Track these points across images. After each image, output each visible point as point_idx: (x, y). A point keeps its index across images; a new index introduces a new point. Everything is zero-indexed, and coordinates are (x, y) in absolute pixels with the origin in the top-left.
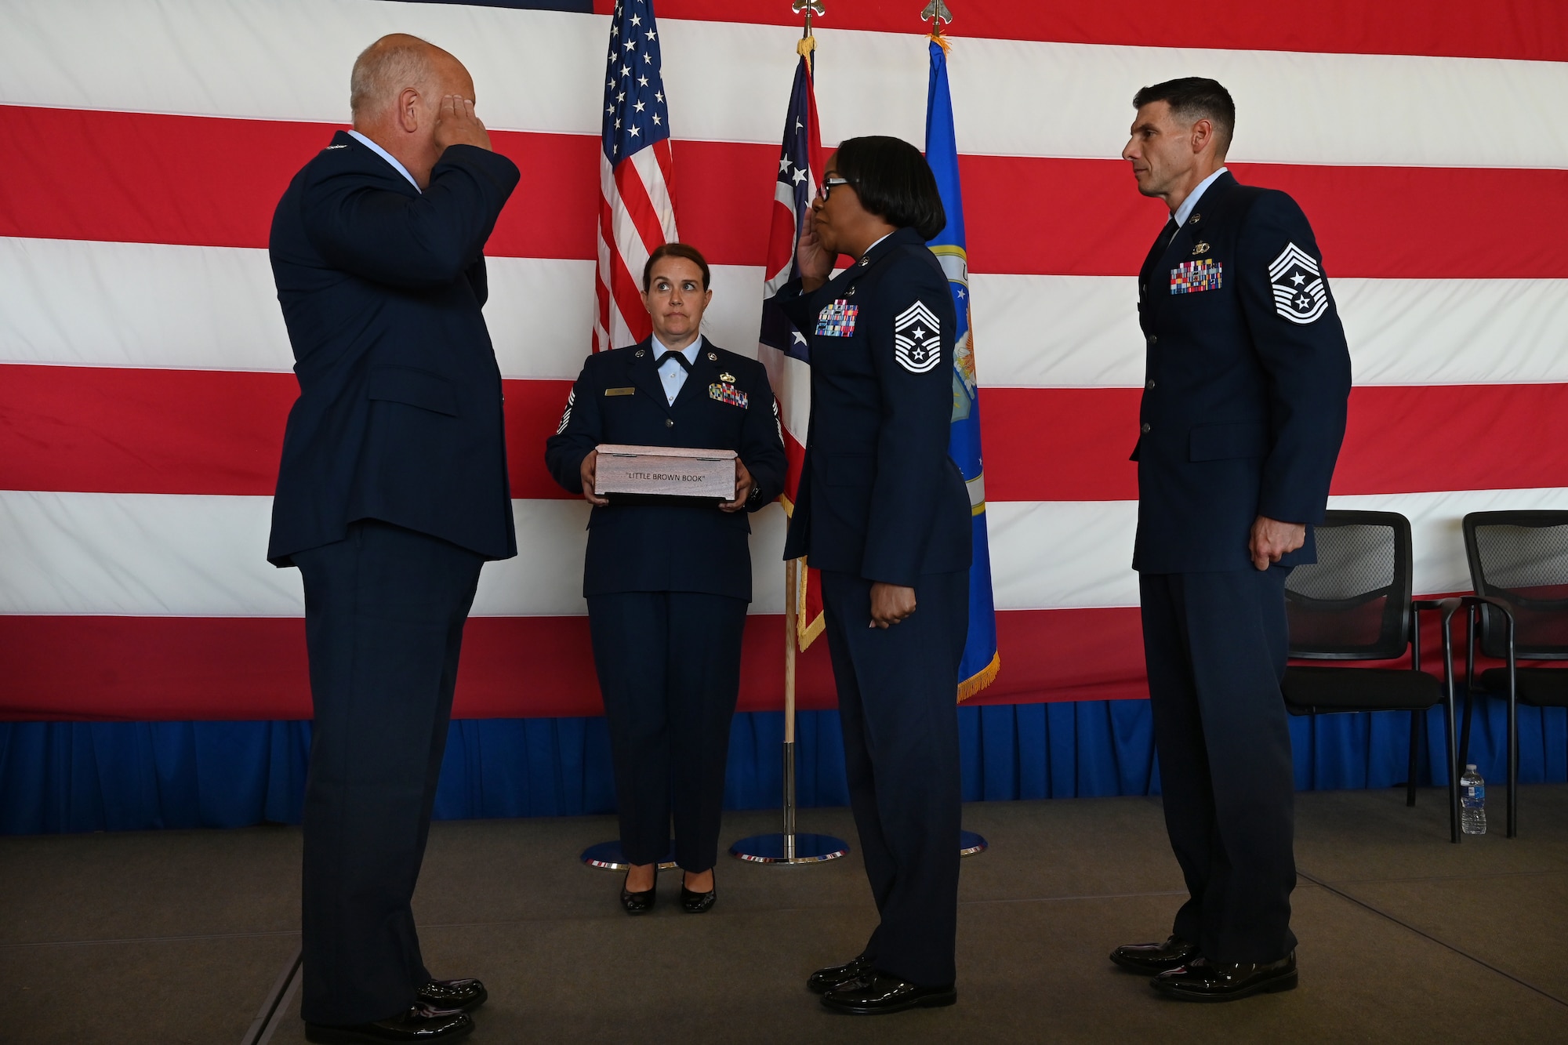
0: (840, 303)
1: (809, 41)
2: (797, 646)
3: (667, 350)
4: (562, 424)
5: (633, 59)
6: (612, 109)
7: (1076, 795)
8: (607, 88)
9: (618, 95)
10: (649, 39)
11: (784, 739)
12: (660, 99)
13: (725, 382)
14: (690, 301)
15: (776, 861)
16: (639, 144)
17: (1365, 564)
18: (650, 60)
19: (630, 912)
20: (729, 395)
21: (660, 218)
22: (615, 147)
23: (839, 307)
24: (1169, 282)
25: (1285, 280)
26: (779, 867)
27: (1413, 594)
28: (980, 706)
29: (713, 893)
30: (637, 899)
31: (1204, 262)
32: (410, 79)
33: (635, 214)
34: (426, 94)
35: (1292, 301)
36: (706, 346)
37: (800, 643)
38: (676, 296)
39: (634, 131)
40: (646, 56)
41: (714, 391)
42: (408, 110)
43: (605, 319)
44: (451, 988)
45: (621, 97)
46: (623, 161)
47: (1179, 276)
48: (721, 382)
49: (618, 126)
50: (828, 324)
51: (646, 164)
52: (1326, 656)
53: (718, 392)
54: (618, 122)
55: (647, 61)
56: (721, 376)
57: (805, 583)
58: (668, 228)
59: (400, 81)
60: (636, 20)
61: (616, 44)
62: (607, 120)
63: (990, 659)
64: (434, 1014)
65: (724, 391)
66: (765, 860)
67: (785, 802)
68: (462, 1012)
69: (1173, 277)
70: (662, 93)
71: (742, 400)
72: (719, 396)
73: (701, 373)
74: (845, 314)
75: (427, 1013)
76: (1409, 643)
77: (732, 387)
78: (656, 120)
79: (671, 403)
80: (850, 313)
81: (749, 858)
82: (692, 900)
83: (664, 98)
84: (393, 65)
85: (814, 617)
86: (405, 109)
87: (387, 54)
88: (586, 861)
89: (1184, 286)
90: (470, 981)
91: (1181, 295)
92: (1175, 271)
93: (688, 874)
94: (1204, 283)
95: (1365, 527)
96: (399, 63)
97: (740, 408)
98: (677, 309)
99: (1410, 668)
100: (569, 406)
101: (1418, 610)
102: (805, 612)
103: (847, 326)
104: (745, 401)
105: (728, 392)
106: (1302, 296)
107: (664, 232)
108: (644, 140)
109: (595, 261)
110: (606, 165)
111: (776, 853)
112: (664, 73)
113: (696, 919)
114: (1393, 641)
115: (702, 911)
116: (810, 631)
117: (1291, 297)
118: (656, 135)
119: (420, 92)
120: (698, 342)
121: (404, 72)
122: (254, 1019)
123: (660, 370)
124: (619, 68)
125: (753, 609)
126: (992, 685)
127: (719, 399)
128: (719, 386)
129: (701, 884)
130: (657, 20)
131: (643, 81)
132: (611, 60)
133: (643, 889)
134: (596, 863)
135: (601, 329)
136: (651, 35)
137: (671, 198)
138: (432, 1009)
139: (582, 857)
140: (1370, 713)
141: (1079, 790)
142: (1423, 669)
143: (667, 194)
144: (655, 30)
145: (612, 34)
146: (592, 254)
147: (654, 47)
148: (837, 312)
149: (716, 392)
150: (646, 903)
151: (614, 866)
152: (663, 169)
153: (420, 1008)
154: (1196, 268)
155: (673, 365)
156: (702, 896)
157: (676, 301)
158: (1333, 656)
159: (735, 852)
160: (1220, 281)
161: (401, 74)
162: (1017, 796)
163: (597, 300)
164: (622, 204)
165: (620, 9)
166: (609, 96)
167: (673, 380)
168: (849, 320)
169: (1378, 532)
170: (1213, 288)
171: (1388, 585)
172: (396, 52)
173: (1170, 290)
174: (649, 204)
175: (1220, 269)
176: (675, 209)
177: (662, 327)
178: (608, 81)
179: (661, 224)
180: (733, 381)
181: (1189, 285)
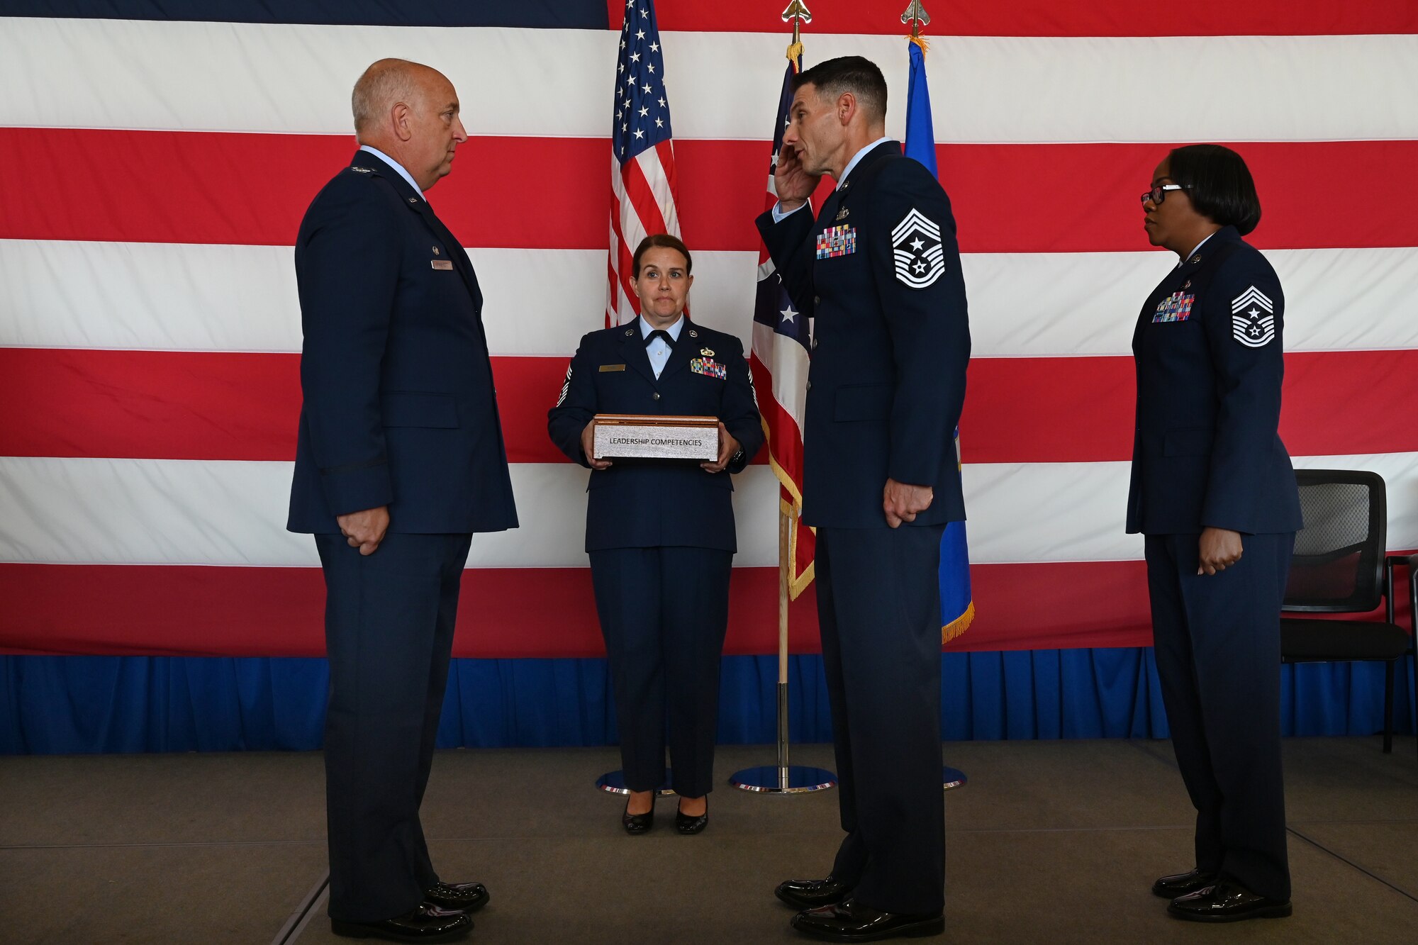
0: (1177, 295)
1: (797, 46)
2: (789, 596)
3: (653, 330)
4: (561, 396)
5: (638, 69)
6: (620, 115)
7: (1061, 737)
8: (617, 95)
9: (625, 102)
10: (653, 51)
11: (778, 679)
12: (662, 104)
13: (705, 356)
14: (676, 286)
15: (771, 790)
16: (643, 145)
17: (1339, 522)
18: (653, 69)
19: (631, 832)
20: (709, 368)
21: (662, 212)
22: (623, 149)
23: (1177, 298)
24: (815, 248)
25: (906, 246)
26: (774, 796)
27: (1386, 551)
28: (969, 653)
29: (705, 817)
30: (638, 821)
31: (842, 228)
32: (398, 95)
33: (640, 207)
34: (414, 105)
35: (910, 266)
36: (688, 325)
37: (791, 593)
38: (664, 282)
39: (639, 134)
40: (650, 67)
41: (695, 365)
42: (400, 123)
43: (614, 302)
44: (457, 890)
45: (627, 104)
46: (629, 161)
47: (823, 241)
48: (701, 357)
49: (625, 130)
50: (1165, 313)
51: (650, 164)
52: (1301, 608)
53: (699, 366)
54: (625, 126)
55: (651, 70)
56: (702, 351)
57: (795, 538)
58: (669, 221)
59: (390, 99)
60: (641, 35)
61: (624, 56)
62: (617, 124)
63: (965, 609)
64: (439, 913)
65: (704, 364)
66: (761, 789)
67: (779, 737)
68: (464, 913)
69: (819, 242)
70: (665, 99)
71: (720, 371)
72: (700, 369)
73: (684, 349)
74: (1182, 303)
75: (433, 912)
76: (1383, 596)
77: (712, 360)
78: (659, 123)
79: (657, 378)
80: (1187, 301)
81: (746, 787)
82: (685, 822)
83: (666, 103)
84: (382, 87)
85: (803, 569)
86: (398, 121)
87: (376, 78)
88: (601, 787)
89: (827, 251)
90: (473, 885)
91: (824, 260)
92: (820, 237)
93: (685, 800)
94: (842, 248)
95: (1340, 485)
96: (387, 83)
97: (719, 379)
98: (665, 294)
99: (1385, 621)
100: (567, 380)
101: (1392, 565)
102: (795, 565)
103: (1183, 312)
104: (724, 372)
105: (708, 365)
106: (919, 261)
107: (666, 223)
108: (647, 143)
109: (606, 251)
110: (616, 164)
111: (771, 782)
112: (667, 81)
113: (688, 840)
114: (1368, 594)
115: (693, 833)
116: (798, 582)
117: (909, 262)
118: (659, 137)
119: (408, 105)
120: (681, 322)
121: (392, 90)
122: (292, 914)
123: (647, 349)
124: (625, 79)
125: (738, 561)
126: (966, 634)
127: (700, 372)
128: (700, 360)
129: (695, 809)
130: (661, 33)
131: (647, 89)
132: (620, 70)
133: (642, 812)
134: (608, 789)
135: (612, 310)
136: (654, 47)
137: (672, 192)
138: (438, 909)
139: (597, 783)
140: (1350, 663)
141: (1064, 732)
142: (1397, 623)
143: (669, 189)
144: (658, 43)
145: (620, 48)
146: (603, 244)
147: (657, 58)
148: (1173, 303)
149: (697, 366)
150: (644, 824)
151: (625, 792)
152: (665, 167)
153: (427, 907)
154: (836, 234)
155: (659, 343)
156: (696, 819)
157: (665, 287)
158: (1308, 609)
159: (734, 782)
160: (854, 246)
161: (392, 92)
162: (1005, 736)
163: (609, 285)
164: (628, 200)
165: (627, 26)
166: (618, 103)
167: (659, 356)
168: (1185, 307)
169: (1353, 491)
170: (849, 253)
171: (1362, 541)
172: (383, 74)
173: (816, 255)
174: (653, 198)
175: (855, 234)
176: (677, 202)
177: (651, 310)
178: (617, 89)
179: (663, 216)
180: (713, 355)
181: (831, 250)
